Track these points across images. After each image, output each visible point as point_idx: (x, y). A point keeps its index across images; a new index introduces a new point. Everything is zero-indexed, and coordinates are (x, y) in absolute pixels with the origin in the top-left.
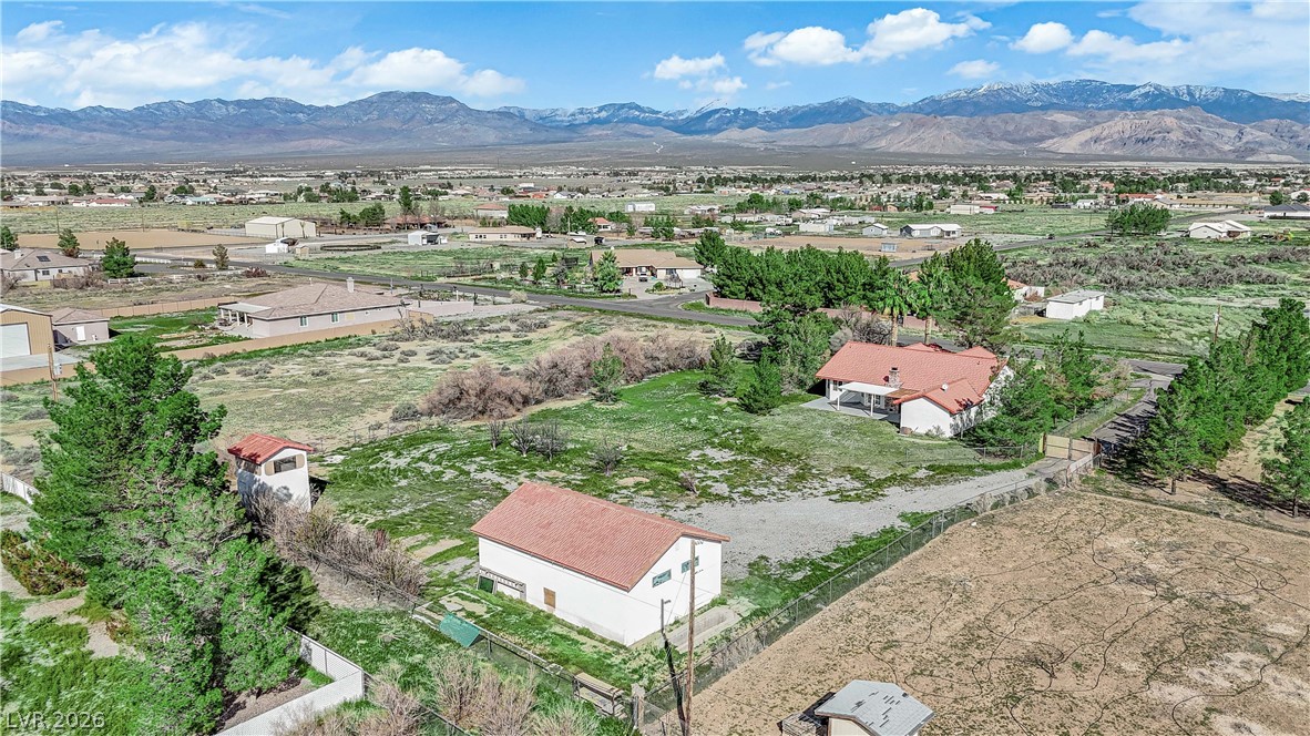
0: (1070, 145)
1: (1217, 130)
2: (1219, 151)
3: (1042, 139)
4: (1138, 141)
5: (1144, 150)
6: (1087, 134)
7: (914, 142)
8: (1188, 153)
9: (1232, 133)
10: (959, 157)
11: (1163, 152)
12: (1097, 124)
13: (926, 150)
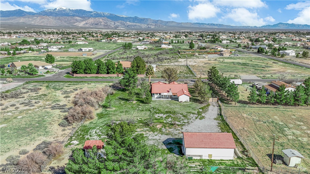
0: (81, 24)
1: (110, 22)
2: (112, 27)
3: (74, 23)
4: (95, 24)
5: (97, 26)
6: (84, 22)
7: (42, 22)
8: (106, 27)
9: (113, 23)
10: (55, 27)
11: (101, 27)
12: (86, 20)
13: (45, 25)
